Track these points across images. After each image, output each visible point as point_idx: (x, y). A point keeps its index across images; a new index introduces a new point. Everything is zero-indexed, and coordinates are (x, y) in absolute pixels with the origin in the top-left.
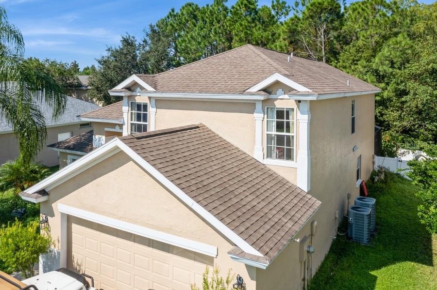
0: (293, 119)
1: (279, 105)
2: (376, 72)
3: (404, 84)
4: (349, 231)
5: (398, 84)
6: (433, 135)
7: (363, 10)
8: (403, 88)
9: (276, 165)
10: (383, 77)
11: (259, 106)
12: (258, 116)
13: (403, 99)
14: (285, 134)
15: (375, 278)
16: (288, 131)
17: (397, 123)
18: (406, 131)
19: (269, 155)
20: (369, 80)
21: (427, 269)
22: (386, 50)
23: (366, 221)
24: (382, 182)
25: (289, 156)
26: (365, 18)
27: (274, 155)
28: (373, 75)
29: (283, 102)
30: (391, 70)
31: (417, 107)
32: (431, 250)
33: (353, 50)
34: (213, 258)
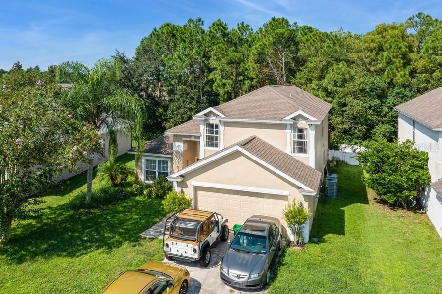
0: (307, 133)
1: (299, 126)
2: (326, 90)
3: (344, 98)
4: (326, 192)
5: (340, 98)
6: (363, 134)
7: (314, 41)
8: (344, 101)
9: (298, 156)
10: (330, 93)
11: (289, 126)
12: (288, 132)
13: (344, 109)
14: (303, 140)
15: (344, 211)
16: (304, 139)
17: (340, 126)
18: (345, 132)
19: (294, 152)
20: (320, 95)
21: (367, 206)
22: (332, 73)
23: (335, 186)
24: (336, 166)
25: (305, 151)
26: (316, 48)
27: (296, 151)
28: (323, 91)
29: (302, 124)
30: (335, 88)
31: (353, 114)
32: (368, 199)
33: (306, 71)
34: (287, 196)
